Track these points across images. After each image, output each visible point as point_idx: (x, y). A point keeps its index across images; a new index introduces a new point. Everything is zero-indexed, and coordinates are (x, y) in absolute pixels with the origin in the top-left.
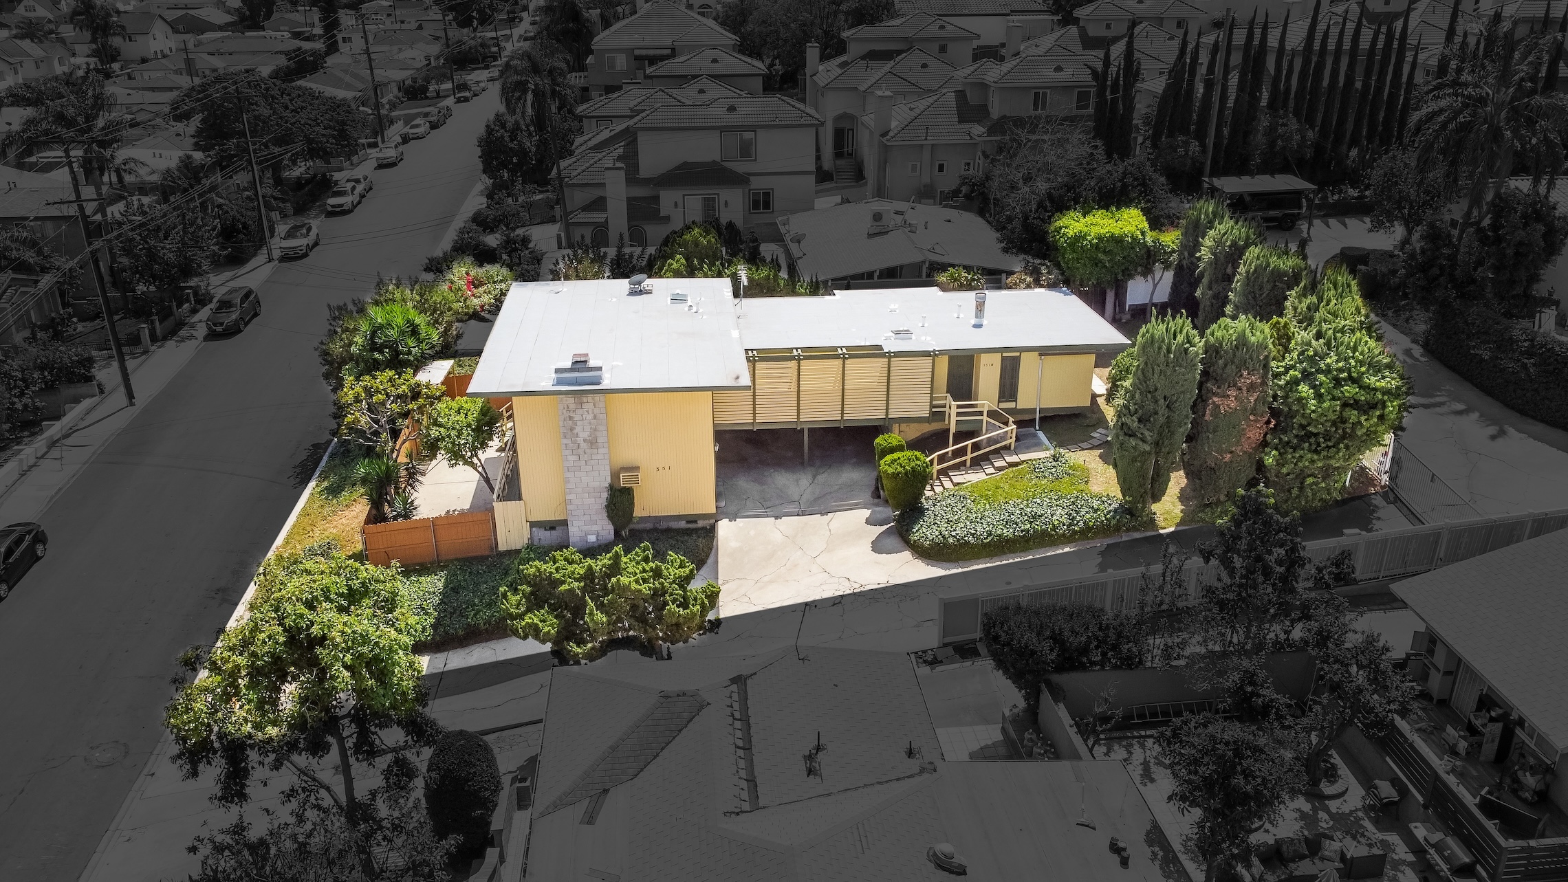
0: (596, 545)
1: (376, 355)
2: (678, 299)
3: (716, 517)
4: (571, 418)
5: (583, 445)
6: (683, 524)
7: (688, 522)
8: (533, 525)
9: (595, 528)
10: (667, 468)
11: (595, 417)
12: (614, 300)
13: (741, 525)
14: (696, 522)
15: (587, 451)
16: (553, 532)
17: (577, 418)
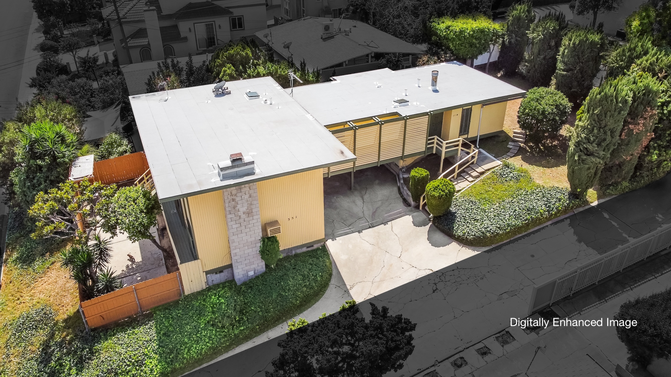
0: (254, 277)
1: (39, 162)
2: (253, 96)
3: (325, 240)
4: (233, 200)
5: (243, 216)
6: (305, 249)
7: (308, 247)
8: (207, 273)
9: (253, 267)
10: (294, 218)
11: (250, 196)
12: (209, 101)
13: (341, 242)
14: (312, 246)
15: (246, 219)
16: (222, 274)
17: (238, 199)
